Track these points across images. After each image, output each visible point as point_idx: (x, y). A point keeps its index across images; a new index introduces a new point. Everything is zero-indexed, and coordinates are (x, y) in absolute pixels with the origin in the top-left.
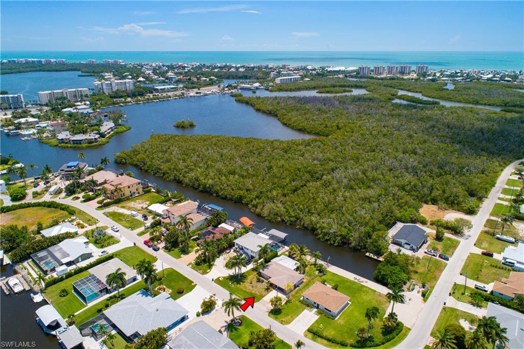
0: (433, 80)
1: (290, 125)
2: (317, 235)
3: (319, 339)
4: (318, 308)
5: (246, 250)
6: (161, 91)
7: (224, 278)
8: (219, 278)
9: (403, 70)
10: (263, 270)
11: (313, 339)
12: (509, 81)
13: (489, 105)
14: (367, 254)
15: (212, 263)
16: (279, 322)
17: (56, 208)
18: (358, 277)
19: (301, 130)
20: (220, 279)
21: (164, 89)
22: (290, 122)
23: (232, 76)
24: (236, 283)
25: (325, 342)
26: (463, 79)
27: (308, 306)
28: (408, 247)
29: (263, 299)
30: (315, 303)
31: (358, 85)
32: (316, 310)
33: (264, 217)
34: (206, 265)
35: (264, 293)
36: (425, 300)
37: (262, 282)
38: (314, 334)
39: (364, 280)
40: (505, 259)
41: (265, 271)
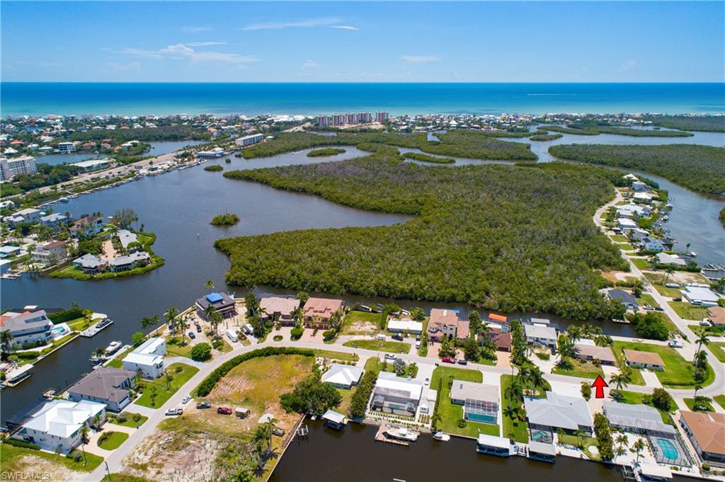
0: (407, 131)
1: (354, 204)
2: (561, 314)
3: (675, 386)
4: (645, 367)
6: (88, 170)
7: (555, 368)
8: (552, 369)
10: (577, 352)
11: (672, 388)
12: (477, 128)
13: (498, 159)
14: (614, 320)
16: (639, 384)
17: (278, 354)
18: (635, 339)
19: (376, 210)
20: (554, 370)
21: (92, 166)
23: (154, 137)
24: (569, 369)
25: (680, 387)
26: (434, 128)
27: (638, 368)
28: (632, 307)
29: (604, 373)
30: (642, 365)
31: (342, 142)
32: (646, 369)
35: (599, 369)
36: (689, 342)
37: (586, 362)
38: (669, 384)
39: (640, 340)
40: (693, 300)
41: (581, 353)
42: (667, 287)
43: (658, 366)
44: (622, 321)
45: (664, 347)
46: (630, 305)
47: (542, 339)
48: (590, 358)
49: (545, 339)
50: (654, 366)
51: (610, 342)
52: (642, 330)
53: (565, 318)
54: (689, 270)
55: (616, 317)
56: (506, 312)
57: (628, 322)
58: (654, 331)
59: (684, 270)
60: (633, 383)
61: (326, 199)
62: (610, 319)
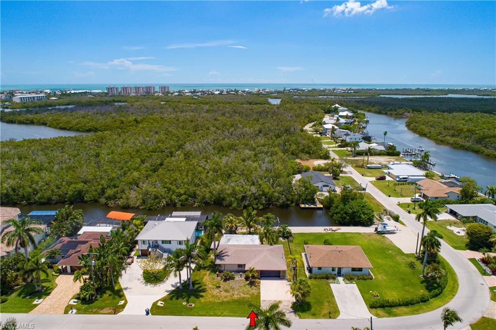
3: (394, 310)
4: (339, 274)
5: (166, 246)
7: (164, 300)
8: (155, 304)
9: (148, 90)
10: (221, 260)
11: (391, 314)
14: (303, 206)
15: (116, 288)
16: (324, 316)
18: (328, 228)
20: (159, 304)
22: (71, 125)
24: (192, 298)
25: (404, 309)
27: (327, 278)
29: (262, 298)
30: (333, 270)
32: (341, 279)
33: (138, 207)
34: (106, 296)
35: (254, 290)
36: (403, 224)
37: (233, 278)
38: (382, 306)
39: (334, 228)
40: (398, 177)
41: (227, 261)
42: (369, 168)
43: (360, 270)
44: (312, 206)
45: (369, 235)
46: (324, 186)
47: (163, 242)
48: (241, 268)
49: (170, 242)
50: (354, 269)
51: (287, 236)
52: (336, 213)
53: (234, 209)
54: (389, 154)
55: (306, 201)
56: (150, 209)
57: (322, 206)
58: (354, 212)
59: (384, 155)
60: (314, 315)
61: (50, 126)
62: (298, 205)
